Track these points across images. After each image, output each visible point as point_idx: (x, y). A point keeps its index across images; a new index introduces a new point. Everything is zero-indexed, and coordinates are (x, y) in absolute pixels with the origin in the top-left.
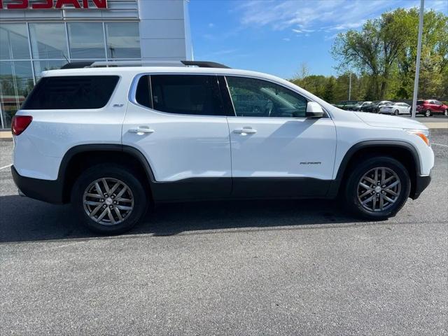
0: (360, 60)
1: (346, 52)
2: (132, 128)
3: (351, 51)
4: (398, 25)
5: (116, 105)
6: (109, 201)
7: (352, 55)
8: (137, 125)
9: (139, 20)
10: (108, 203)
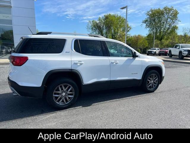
0: (97, 32)
1: (92, 29)
2: (75, 62)
3: (94, 28)
4: (110, 20)
5: (66, 52)
6: (64, 94)
7: (94, 30)
8: (77, 61)
9: (11, 7)
10: (63, 95)
